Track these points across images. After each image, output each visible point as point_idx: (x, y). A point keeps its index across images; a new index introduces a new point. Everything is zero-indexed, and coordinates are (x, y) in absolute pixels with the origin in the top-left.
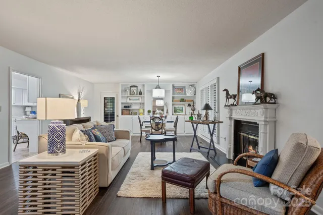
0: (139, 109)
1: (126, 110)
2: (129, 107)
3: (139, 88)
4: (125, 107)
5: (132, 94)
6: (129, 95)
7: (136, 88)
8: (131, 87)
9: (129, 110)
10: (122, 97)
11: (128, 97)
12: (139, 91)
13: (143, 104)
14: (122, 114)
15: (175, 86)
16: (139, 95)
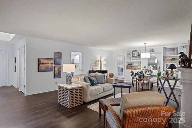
0: (137, 66)
1: (129, 66)
2: (131, 64)
3: (138, 52)
4: (129, 64)
5: (133, 56)
6: (131, 57)
7: (136, 52)
8: (133, 51)
9: (132, 66)
10: (127, 58)
11: (131, 58)
12: (138, 54)
13: (141, 62)
14: (127, 69)
15: (167, 48)
16: (138, 57)
